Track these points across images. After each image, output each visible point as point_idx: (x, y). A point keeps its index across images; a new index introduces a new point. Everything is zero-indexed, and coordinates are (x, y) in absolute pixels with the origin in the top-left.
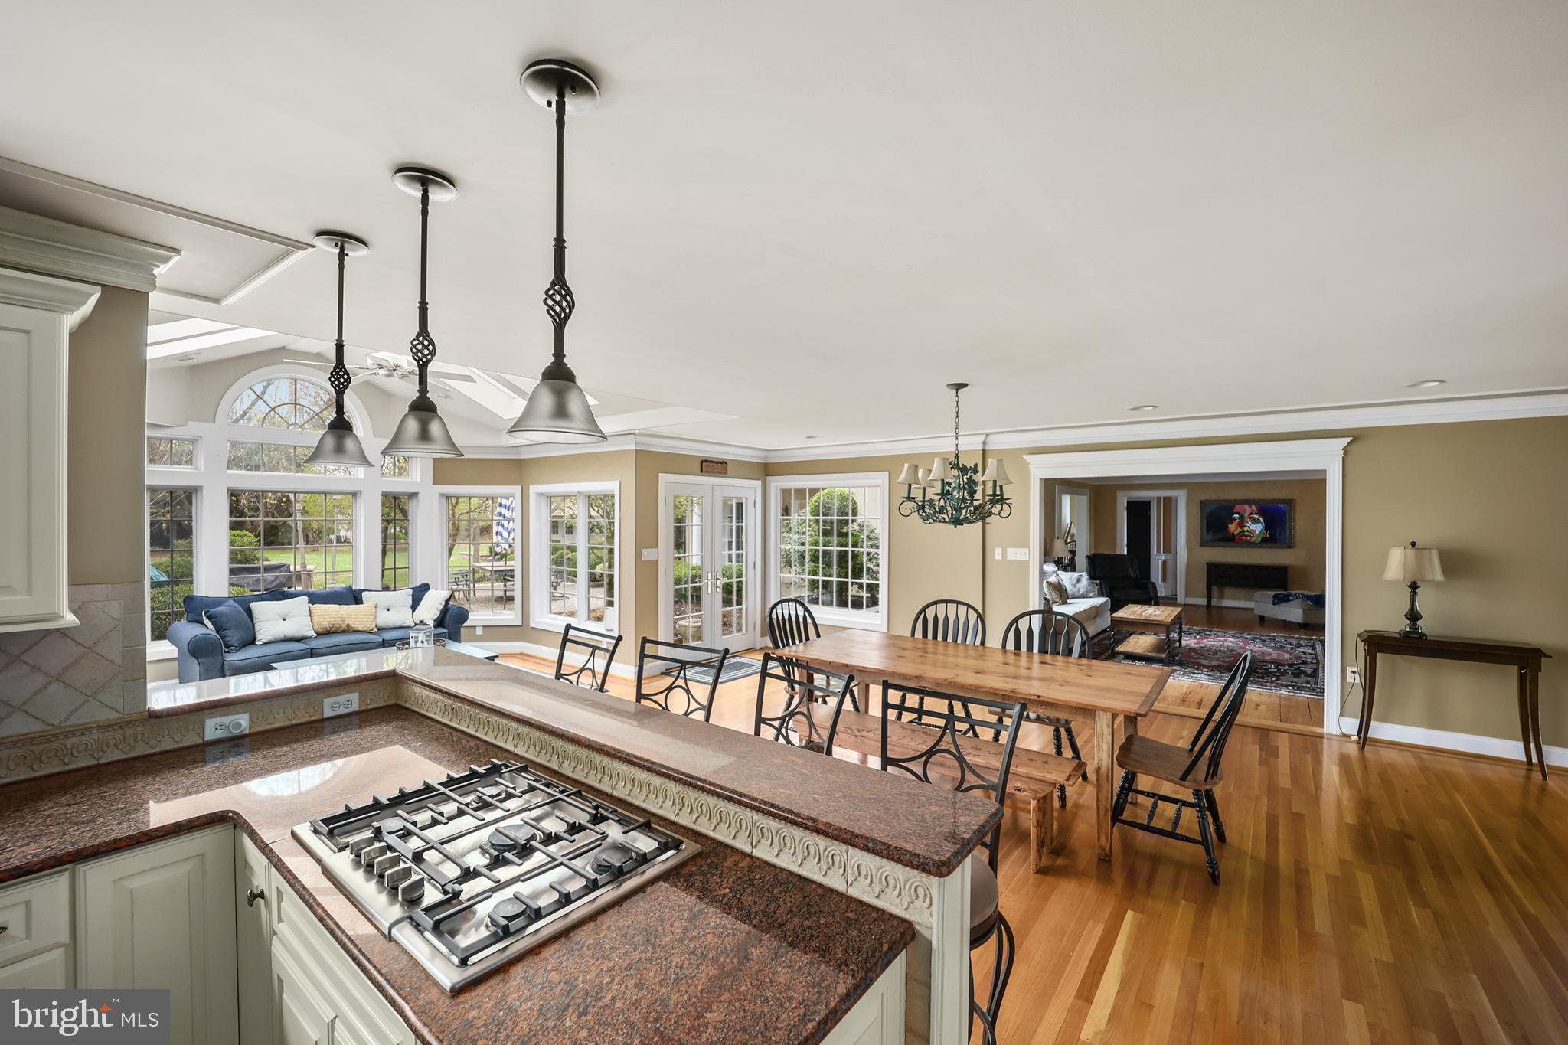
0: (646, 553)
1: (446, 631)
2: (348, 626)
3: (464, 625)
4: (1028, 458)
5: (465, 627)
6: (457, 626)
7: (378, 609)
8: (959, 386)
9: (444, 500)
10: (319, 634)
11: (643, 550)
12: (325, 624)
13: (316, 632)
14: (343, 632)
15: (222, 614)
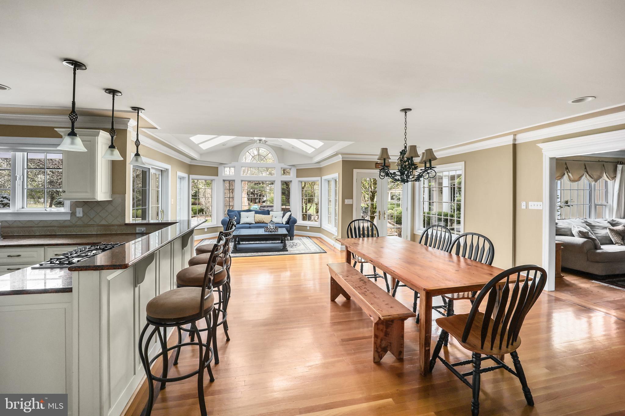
0: (346, 201)
1: (289, 226)
2: (264, 221)
3: (295, 225)
4: (541, 145)
5: (296, 225)
6: (292, 224)
7: (273, 217)
8: (406, 110)
9: (300, 183)
10: (256, 223)
11: (345, 200)
12: (257, 220)
13: (255, 222)
14: (262, 223)
15: (231, 214)
